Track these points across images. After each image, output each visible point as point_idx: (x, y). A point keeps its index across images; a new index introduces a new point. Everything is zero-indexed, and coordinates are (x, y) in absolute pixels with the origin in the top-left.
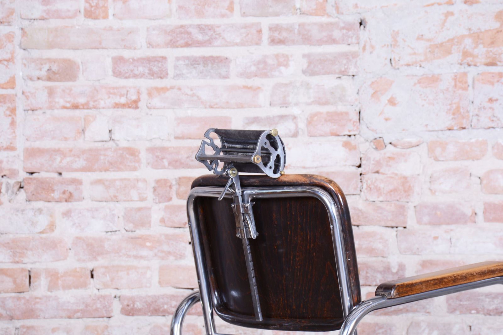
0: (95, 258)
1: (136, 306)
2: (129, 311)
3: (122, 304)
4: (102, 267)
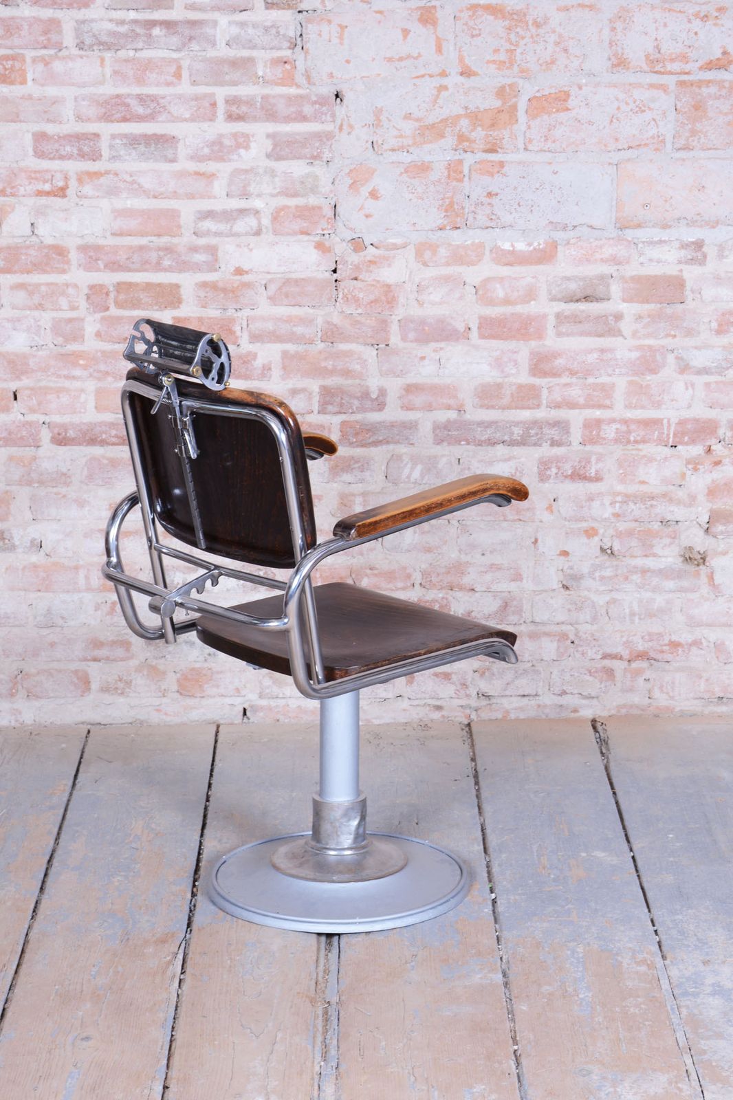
0: (18, 378)
1: (68, 435)
2: (61, 440)
3: (52, 432)
4: (27, 388)
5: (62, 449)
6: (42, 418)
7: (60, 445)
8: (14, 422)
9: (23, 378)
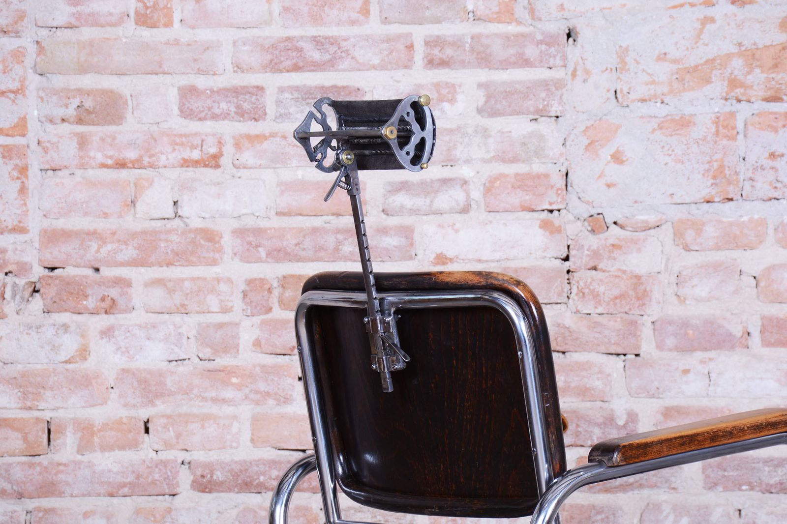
0: (151, 403)
1: (215, 477)
2: (204, 485)
3: (193, 473)
4: (163, 416)
5: (207, 497)
6: (182, 456)
7: (203, 491)
8: (144, 461)
9: (158, 402)
